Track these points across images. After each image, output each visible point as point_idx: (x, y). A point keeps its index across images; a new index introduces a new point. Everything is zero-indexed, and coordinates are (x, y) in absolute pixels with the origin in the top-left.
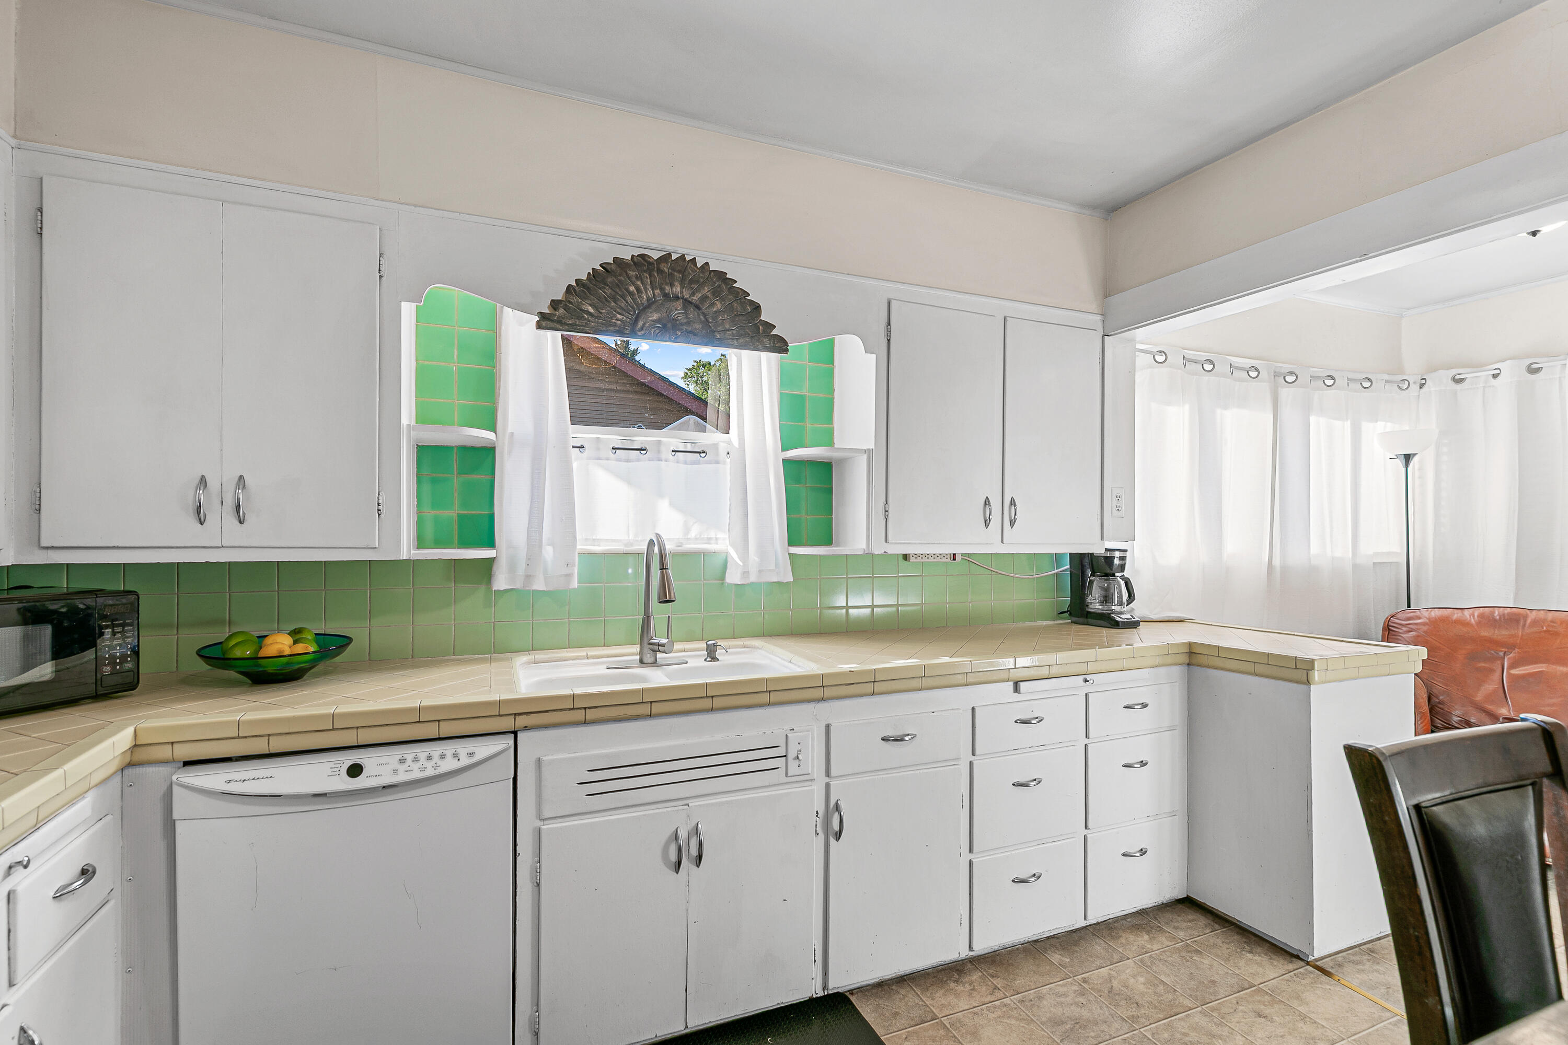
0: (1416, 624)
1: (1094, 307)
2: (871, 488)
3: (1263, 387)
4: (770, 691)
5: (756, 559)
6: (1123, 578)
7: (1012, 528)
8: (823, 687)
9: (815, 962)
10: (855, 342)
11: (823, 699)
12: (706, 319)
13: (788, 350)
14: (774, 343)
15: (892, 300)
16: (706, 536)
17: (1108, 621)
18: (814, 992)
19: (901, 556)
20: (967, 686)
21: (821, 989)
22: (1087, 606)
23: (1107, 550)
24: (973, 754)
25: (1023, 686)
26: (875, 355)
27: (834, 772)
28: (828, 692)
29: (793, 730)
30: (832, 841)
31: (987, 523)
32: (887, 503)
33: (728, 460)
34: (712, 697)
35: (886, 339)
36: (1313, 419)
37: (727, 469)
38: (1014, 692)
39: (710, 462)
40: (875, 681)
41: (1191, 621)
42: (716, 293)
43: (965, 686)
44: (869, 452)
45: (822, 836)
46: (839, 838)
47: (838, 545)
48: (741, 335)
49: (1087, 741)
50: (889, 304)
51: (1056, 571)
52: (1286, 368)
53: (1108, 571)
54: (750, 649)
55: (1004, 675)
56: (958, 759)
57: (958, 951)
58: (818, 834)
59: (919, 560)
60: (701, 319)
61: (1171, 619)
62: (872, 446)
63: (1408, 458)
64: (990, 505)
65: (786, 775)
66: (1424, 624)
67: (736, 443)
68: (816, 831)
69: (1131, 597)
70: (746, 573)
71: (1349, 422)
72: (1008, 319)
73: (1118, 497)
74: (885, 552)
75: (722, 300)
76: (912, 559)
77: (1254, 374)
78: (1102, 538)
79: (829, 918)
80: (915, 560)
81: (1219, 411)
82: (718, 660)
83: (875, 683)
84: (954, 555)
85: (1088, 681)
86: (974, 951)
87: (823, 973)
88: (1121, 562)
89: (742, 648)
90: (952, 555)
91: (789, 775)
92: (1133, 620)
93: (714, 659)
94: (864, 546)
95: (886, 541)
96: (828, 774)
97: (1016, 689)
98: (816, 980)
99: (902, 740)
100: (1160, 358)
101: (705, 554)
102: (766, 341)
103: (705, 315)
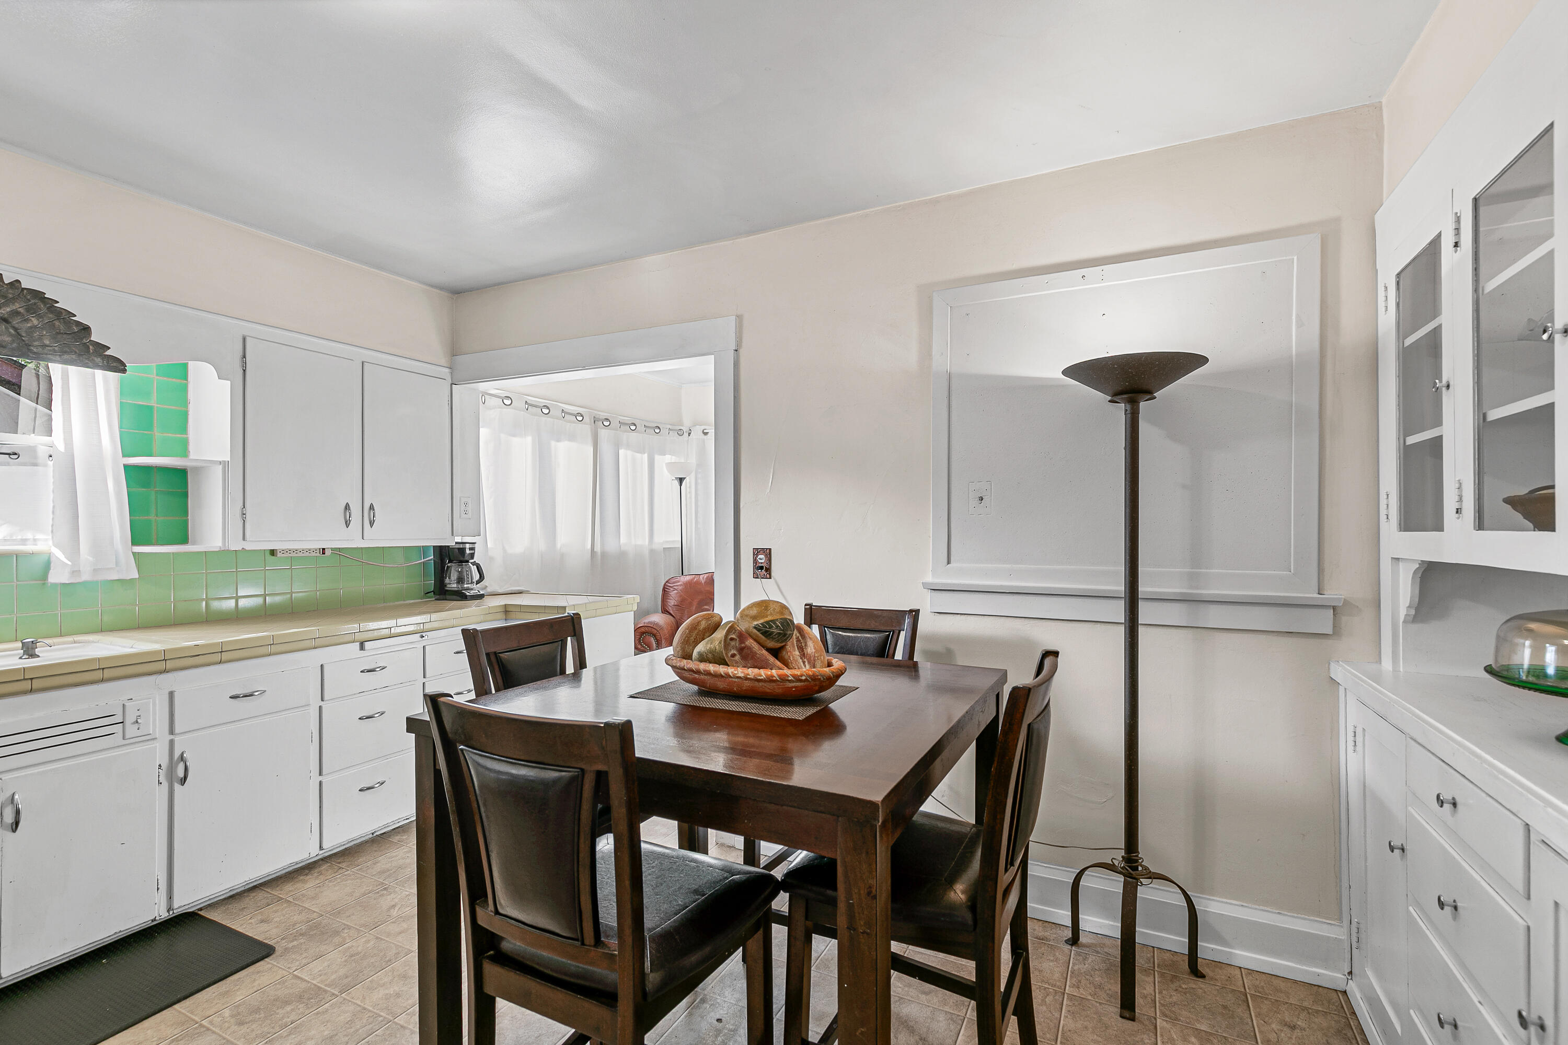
0: (677, 586)
1: (443, 361)
2: (227, 495)
3: (585, 429)
4: (103, 669)
5: (91, 559)
6: (474, 564)
7: (371, 527)
8: (166, 660)
9: (158, 890)
10: (209, 370)
11: (165, 671)
12: (18, 333)
13: (126, 370)
14: (108, 363)
15: (247, 337)
16: (19, 537)
17: (460, 596)
18: (157, 915)
19: (268, 552)
20: (316, 648)
21: (166, 910)
22: (446, 586)
23: (456, 543)
24: (322, 700)
25: (367, 645)
26: (229, 382)
27: (178, 729)
28: (170, 665)
29: (132, 699)
30: (177, 786)
31: (347, 524)
32: (244, 507)
33: (51, 463)
34: (32, 679)
35: (242, 370)
36: (621, 452)
37: (49, 473)
38: (360, 650)
39: (25, 464)
40: (222, 652)
41: (527, 592)
42: (30, 310)
43: (314, 648)
44: (225, 464)
45: (165, 785)
46: (184, 783)
47: (194, 543)
48: (65, 352)
49: (424, 680)
50: (244, 340)
51: (423, 560)
52: (603, 415)
53: (462, 559)
54: (84, 644)
55: (351, 638)
56: (308, 705)
57: (309, 851)
58: (161, 783)
59: (287, 555)
60: (10, 333)
61: (513, 592)
62: (227, 458)
63: (681, 480)
64: (349, 510)
65: (124, 738)
66: (681, 585)
67: (61, 447)
68: (159, 781)
69: (482, 577)
70: (75, 572)
71: (646, 455)
72: (365, 363)
73: (466, 504)
74: (243, 548)
75: (39, 317)
76: (279, 555)
77: (580, 418)
78: (452, 535)
79: (174, 850)
80: (283, 555)
81: (553, 443)
82: (38, 656)
83: (223, 653)
84: (324, 549)
85: (424, 637)
86: (323, 849)
87: (167, 897)
88: (472, 552)
89: (72, 643)
90: (321, 550)
91: (127, 738)
92: (478, 593)
93: (33, 655)
94: (220, 544)
95: (244, 539)
96: (172, 732)
97: (362, 647)
98: (159, 906)
99: (251, 695)
100: (507, 402)
101: (18, 555)
102: (98, 360)
103: (16, 329)
